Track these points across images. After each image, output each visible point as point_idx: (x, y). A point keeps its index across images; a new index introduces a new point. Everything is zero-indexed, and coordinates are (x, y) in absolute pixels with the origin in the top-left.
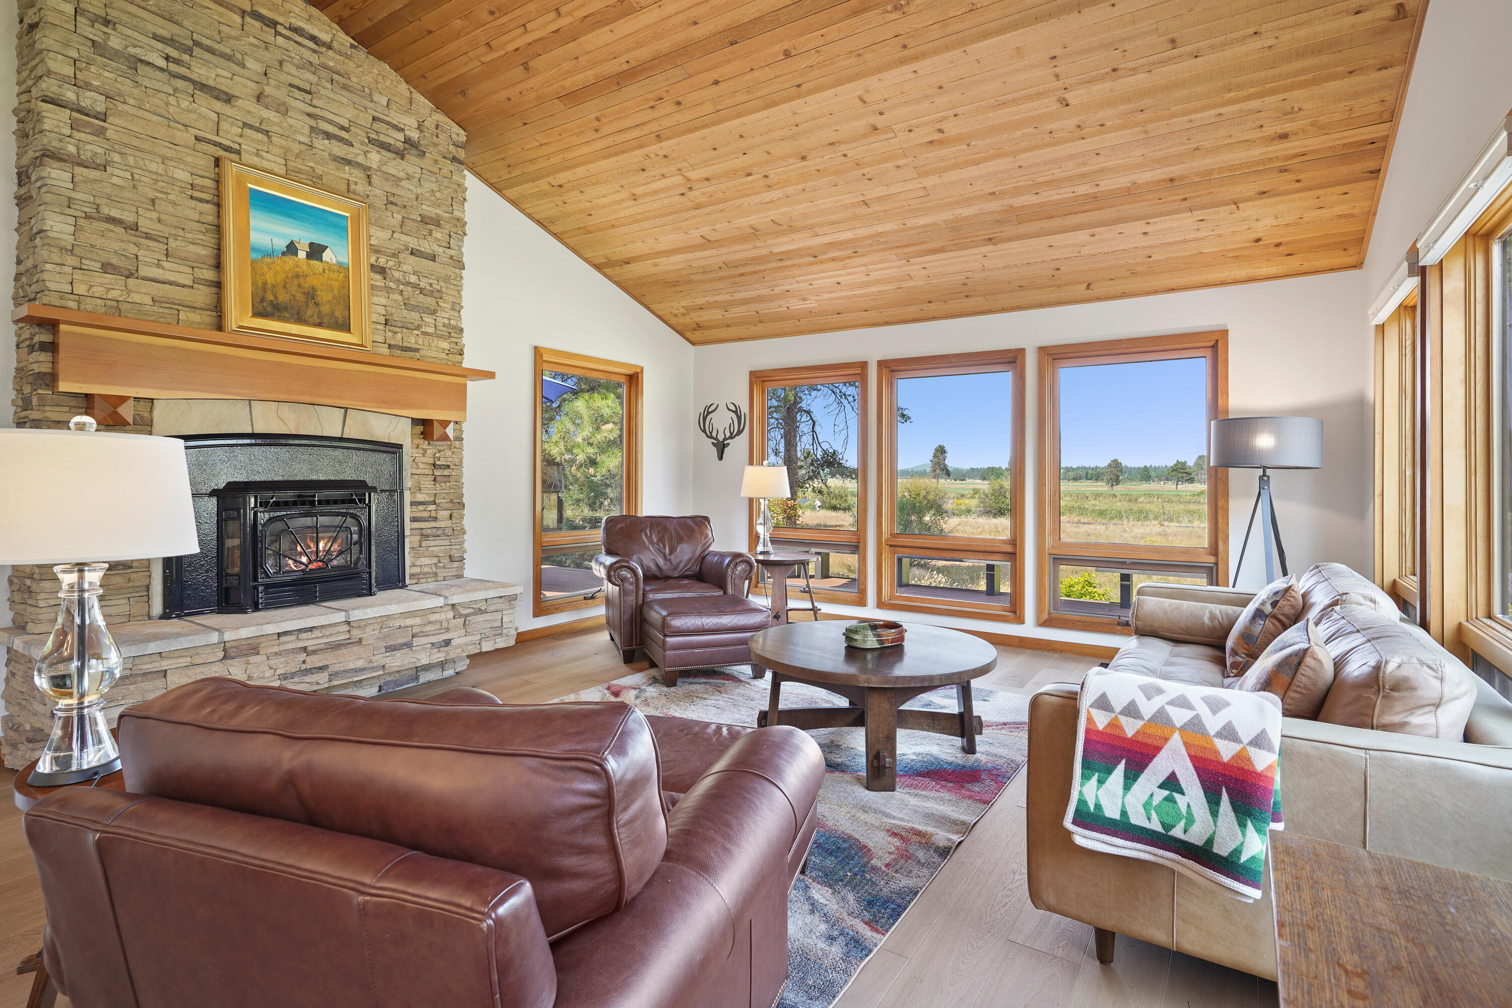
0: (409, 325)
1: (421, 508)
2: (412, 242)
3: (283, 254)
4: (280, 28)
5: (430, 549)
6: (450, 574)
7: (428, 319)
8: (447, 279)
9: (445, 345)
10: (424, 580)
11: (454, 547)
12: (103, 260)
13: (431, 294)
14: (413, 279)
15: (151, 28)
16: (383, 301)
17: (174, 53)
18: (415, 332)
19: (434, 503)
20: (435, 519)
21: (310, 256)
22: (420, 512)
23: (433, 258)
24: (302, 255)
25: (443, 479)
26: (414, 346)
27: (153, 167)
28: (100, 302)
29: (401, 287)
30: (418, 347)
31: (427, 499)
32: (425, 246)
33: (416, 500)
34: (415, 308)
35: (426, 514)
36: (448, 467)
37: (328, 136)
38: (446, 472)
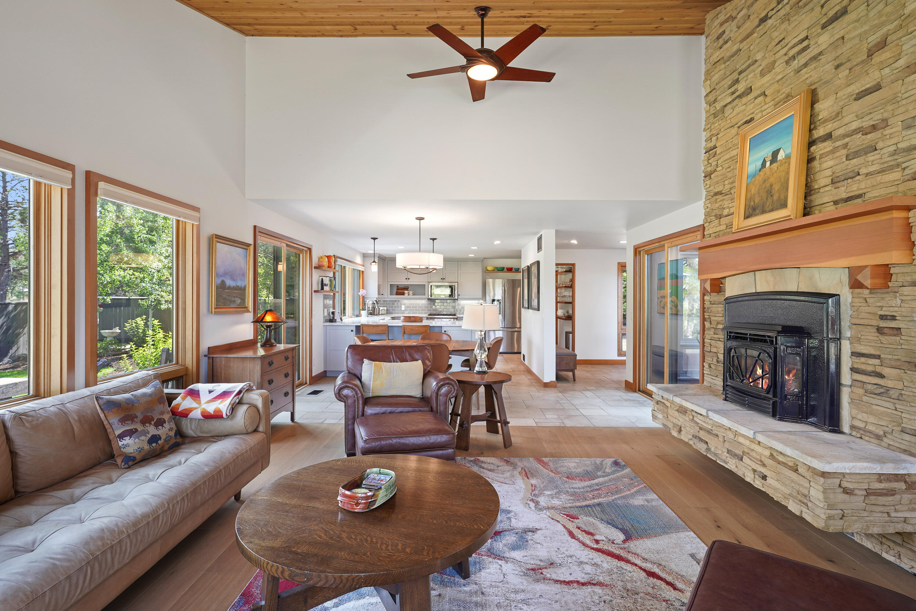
0: (851, 175)
1: (863, 359)
2: (856, 88)
3: (760, 170)
4: (769, 15)
5: (874, 407)
6: (897, 445)
7: (871, 157)
8: (894, 100)
9: (896, 175)
10: (867, 438)
11: (903, 415)
12: (714, 214)
13: (874, 128)
14: (854, 126)
15: (726, 86)
16: (831, 163)
17: (733, 89)
18: (858, 178)
19: (878, 357)
20: (882, 376)
21: (772, 162)
22: (861, 363)
23: (877, 88)
24: (768, 164)
25: (891, 332)
26: (856, 193)
27: (727, 156)
28: (714, 235)
29: (847, 140)
30: (860, 192)
31: (872, 351)
32: (867, 83)
33: (856, 350)
34: (856, 154)
35: (870, 369)
36: (893, 318)
37: (794, 58)
38: (893, 324)
